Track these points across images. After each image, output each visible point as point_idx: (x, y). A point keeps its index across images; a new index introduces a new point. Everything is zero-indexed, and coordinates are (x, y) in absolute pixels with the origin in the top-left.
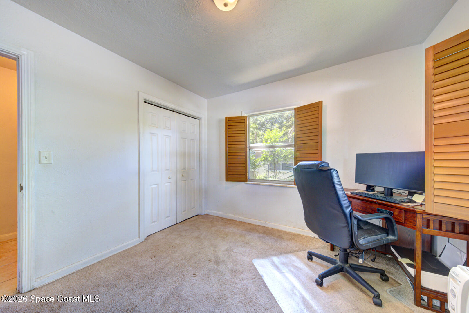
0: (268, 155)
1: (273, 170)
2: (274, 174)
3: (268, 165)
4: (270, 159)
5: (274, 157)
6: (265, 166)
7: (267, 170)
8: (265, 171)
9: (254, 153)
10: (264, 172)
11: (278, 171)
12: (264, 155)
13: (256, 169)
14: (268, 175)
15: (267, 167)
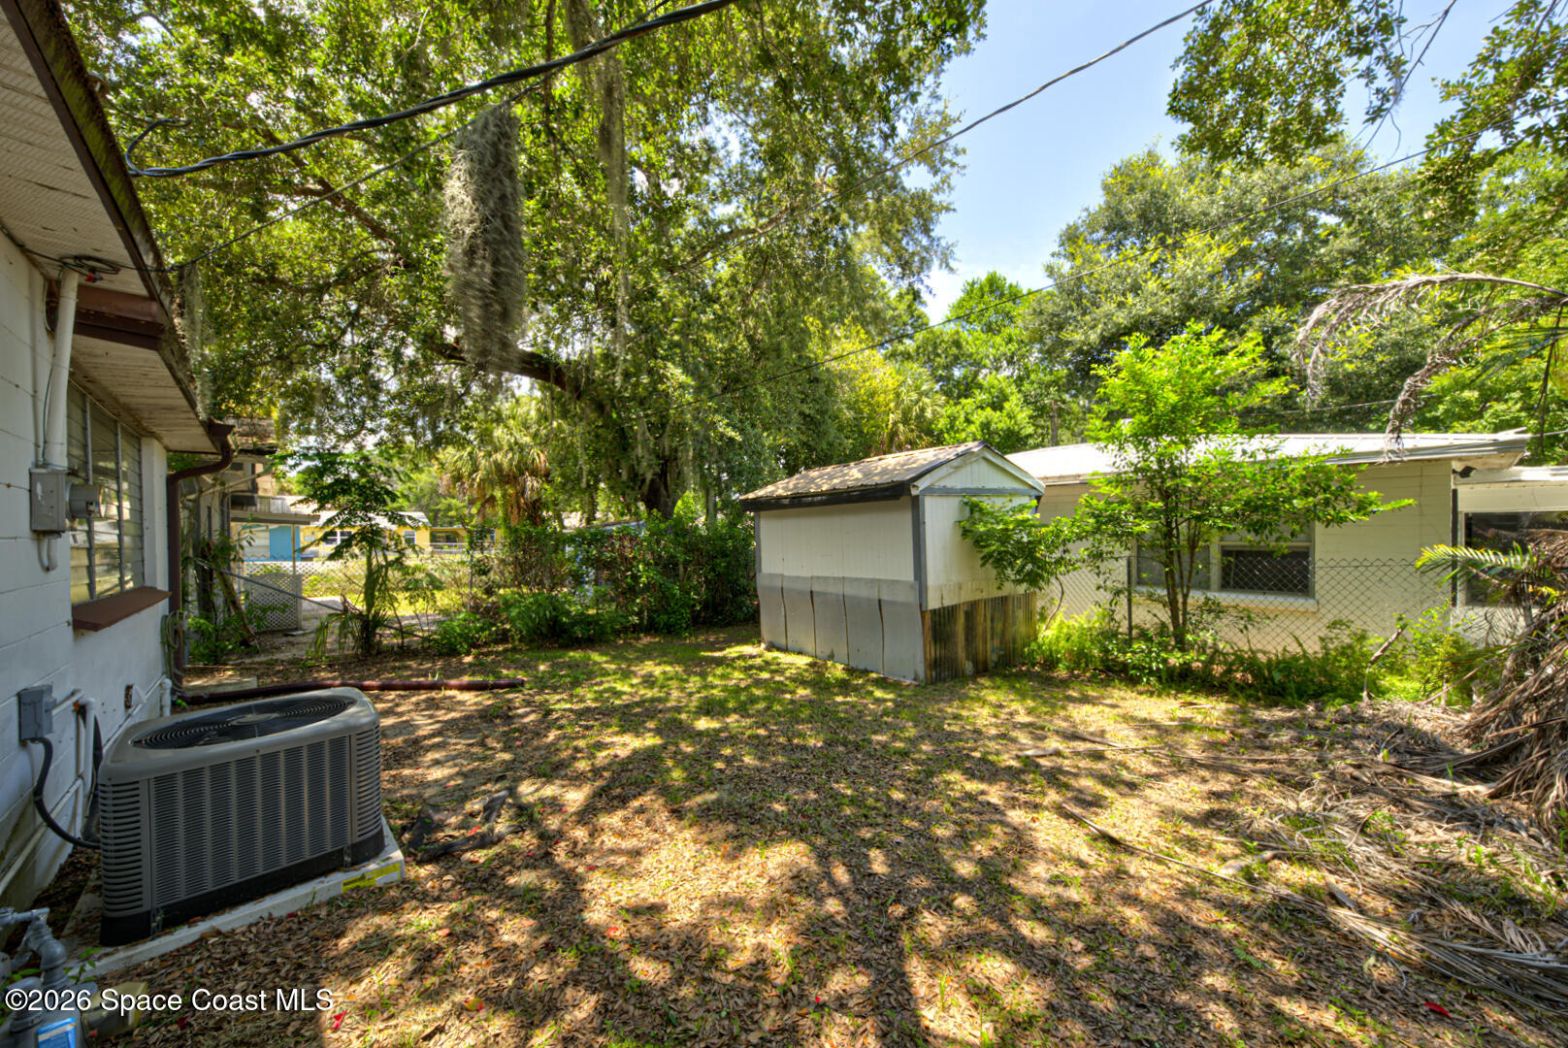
0: (1122, 502)
1: (1162, 592)
2: (1165, 615)
3: (1124, 563)
4: (1144, 526)
5: (1168, 511)
6: (1103, 566)
7: (1118, 593)
8: (1105, 597)
9: (1034, 493)
10: (1097, 604)
11: (1196, 597)
12: (1094, 502)
13: (1042, 584)
14: (1125, 624)
15: (1118, 571)
